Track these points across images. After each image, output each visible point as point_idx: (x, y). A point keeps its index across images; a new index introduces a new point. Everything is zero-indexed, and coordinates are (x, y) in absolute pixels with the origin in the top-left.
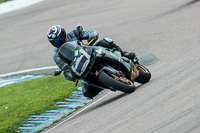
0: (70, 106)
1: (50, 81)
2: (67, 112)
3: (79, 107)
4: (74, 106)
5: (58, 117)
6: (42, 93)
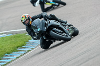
0: (25, 50)
1: (15, 37)
2: (23, 52)
3: (29, 50)
4: (27, 49)
5: (19, 55)
6: (10, 43)
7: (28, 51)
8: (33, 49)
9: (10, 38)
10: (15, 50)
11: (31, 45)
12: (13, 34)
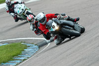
1: (10, 46)
2: (19, 61)
6: (6, 52)
7: (24, 60)
8: (28, 58)
9: (6, 47)
10: (11, 59)
11: (27, 54)
12: (8, 43)
